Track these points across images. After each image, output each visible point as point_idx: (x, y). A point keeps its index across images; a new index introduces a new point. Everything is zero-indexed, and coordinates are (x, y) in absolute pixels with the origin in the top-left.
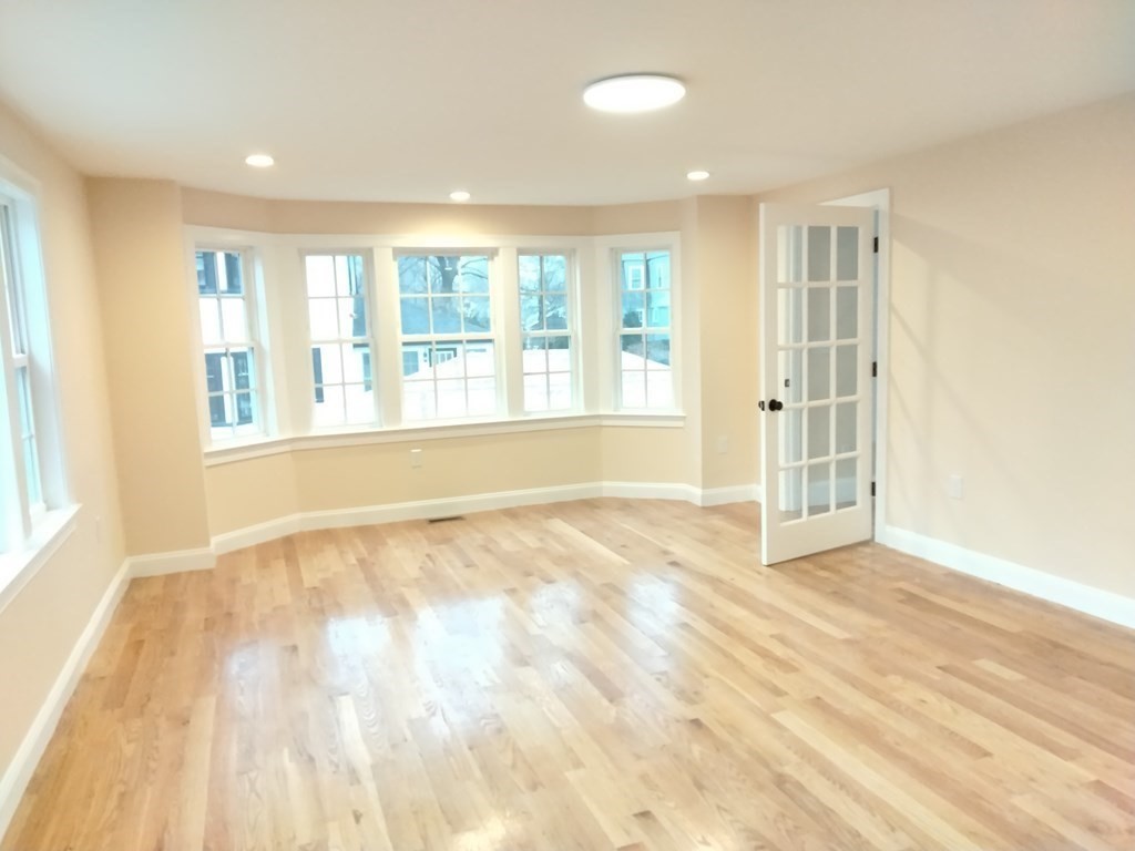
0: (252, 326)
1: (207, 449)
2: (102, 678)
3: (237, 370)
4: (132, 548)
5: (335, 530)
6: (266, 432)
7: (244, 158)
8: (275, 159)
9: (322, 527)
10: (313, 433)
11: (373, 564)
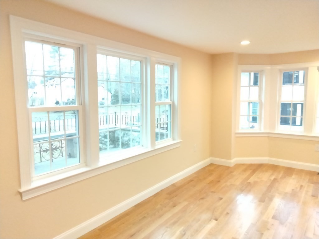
0: (260, 96)
1: (237, 131)
2: (176, 186)
3: (254, 108)
4: (212, 154)
5: (279, 166)
6: (260, 129)
7: (240, 43)
8: (250, 41)
9: (276, 164)
10: (276, 132)
11: (278, 182)
